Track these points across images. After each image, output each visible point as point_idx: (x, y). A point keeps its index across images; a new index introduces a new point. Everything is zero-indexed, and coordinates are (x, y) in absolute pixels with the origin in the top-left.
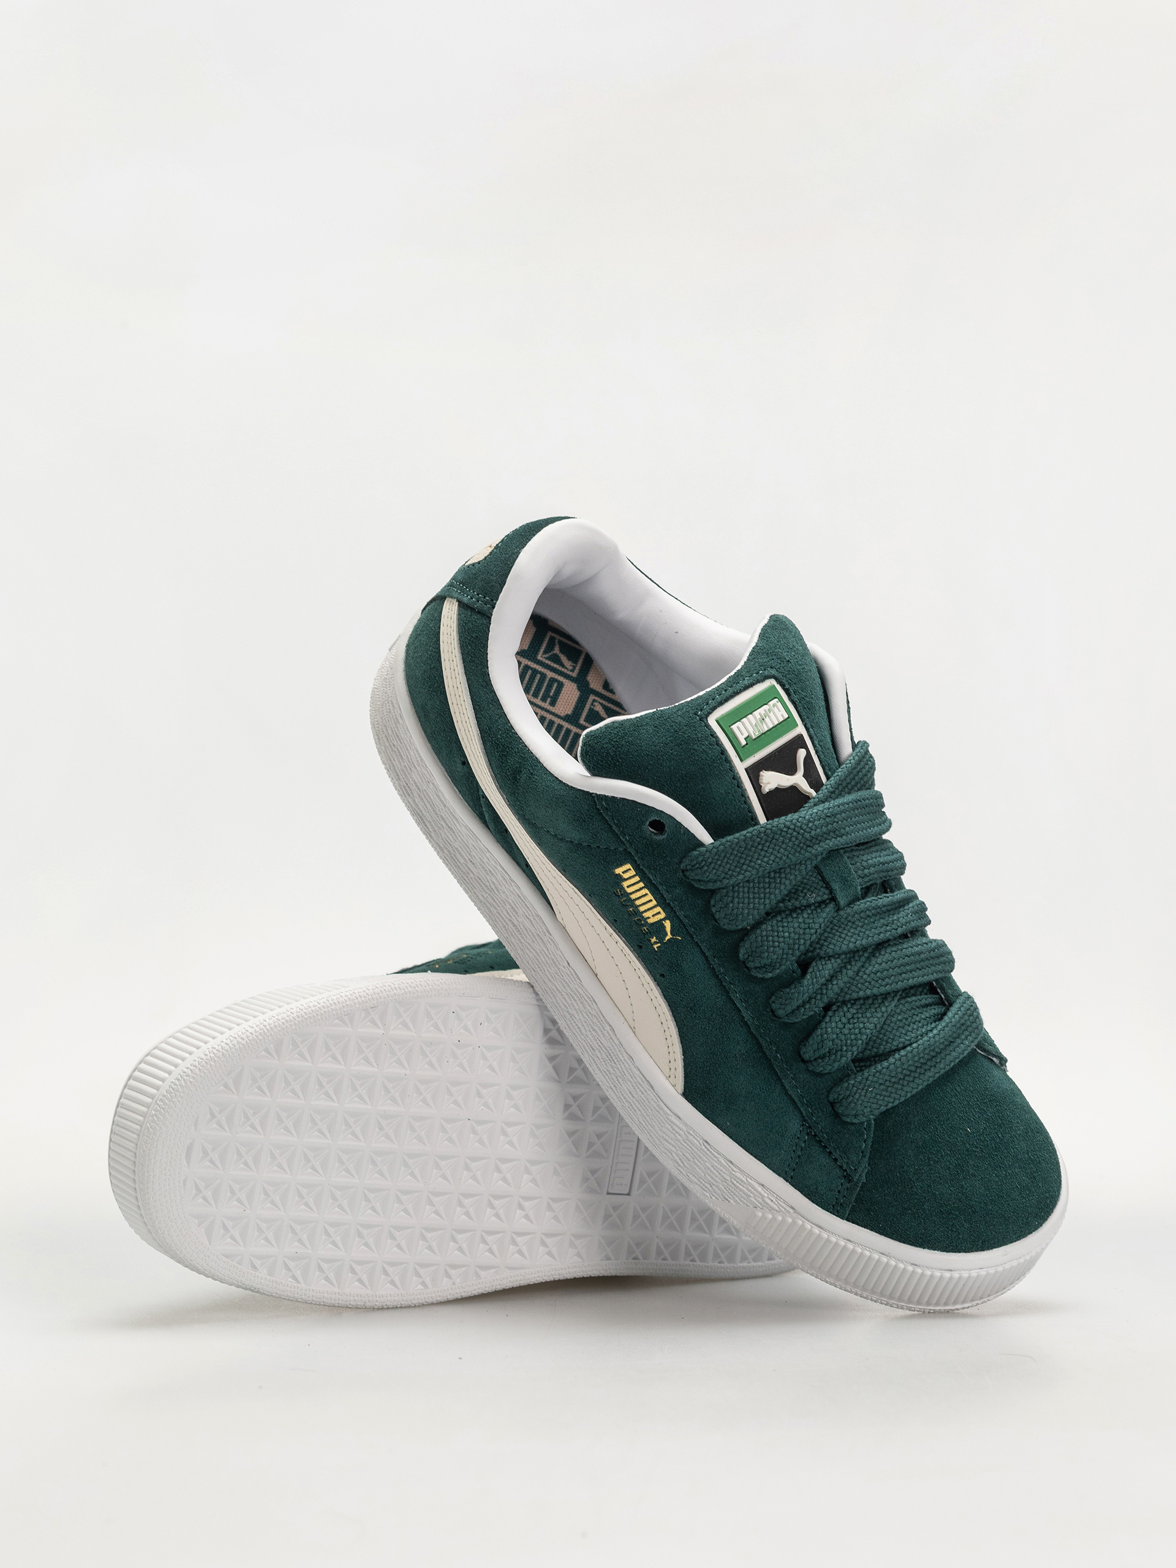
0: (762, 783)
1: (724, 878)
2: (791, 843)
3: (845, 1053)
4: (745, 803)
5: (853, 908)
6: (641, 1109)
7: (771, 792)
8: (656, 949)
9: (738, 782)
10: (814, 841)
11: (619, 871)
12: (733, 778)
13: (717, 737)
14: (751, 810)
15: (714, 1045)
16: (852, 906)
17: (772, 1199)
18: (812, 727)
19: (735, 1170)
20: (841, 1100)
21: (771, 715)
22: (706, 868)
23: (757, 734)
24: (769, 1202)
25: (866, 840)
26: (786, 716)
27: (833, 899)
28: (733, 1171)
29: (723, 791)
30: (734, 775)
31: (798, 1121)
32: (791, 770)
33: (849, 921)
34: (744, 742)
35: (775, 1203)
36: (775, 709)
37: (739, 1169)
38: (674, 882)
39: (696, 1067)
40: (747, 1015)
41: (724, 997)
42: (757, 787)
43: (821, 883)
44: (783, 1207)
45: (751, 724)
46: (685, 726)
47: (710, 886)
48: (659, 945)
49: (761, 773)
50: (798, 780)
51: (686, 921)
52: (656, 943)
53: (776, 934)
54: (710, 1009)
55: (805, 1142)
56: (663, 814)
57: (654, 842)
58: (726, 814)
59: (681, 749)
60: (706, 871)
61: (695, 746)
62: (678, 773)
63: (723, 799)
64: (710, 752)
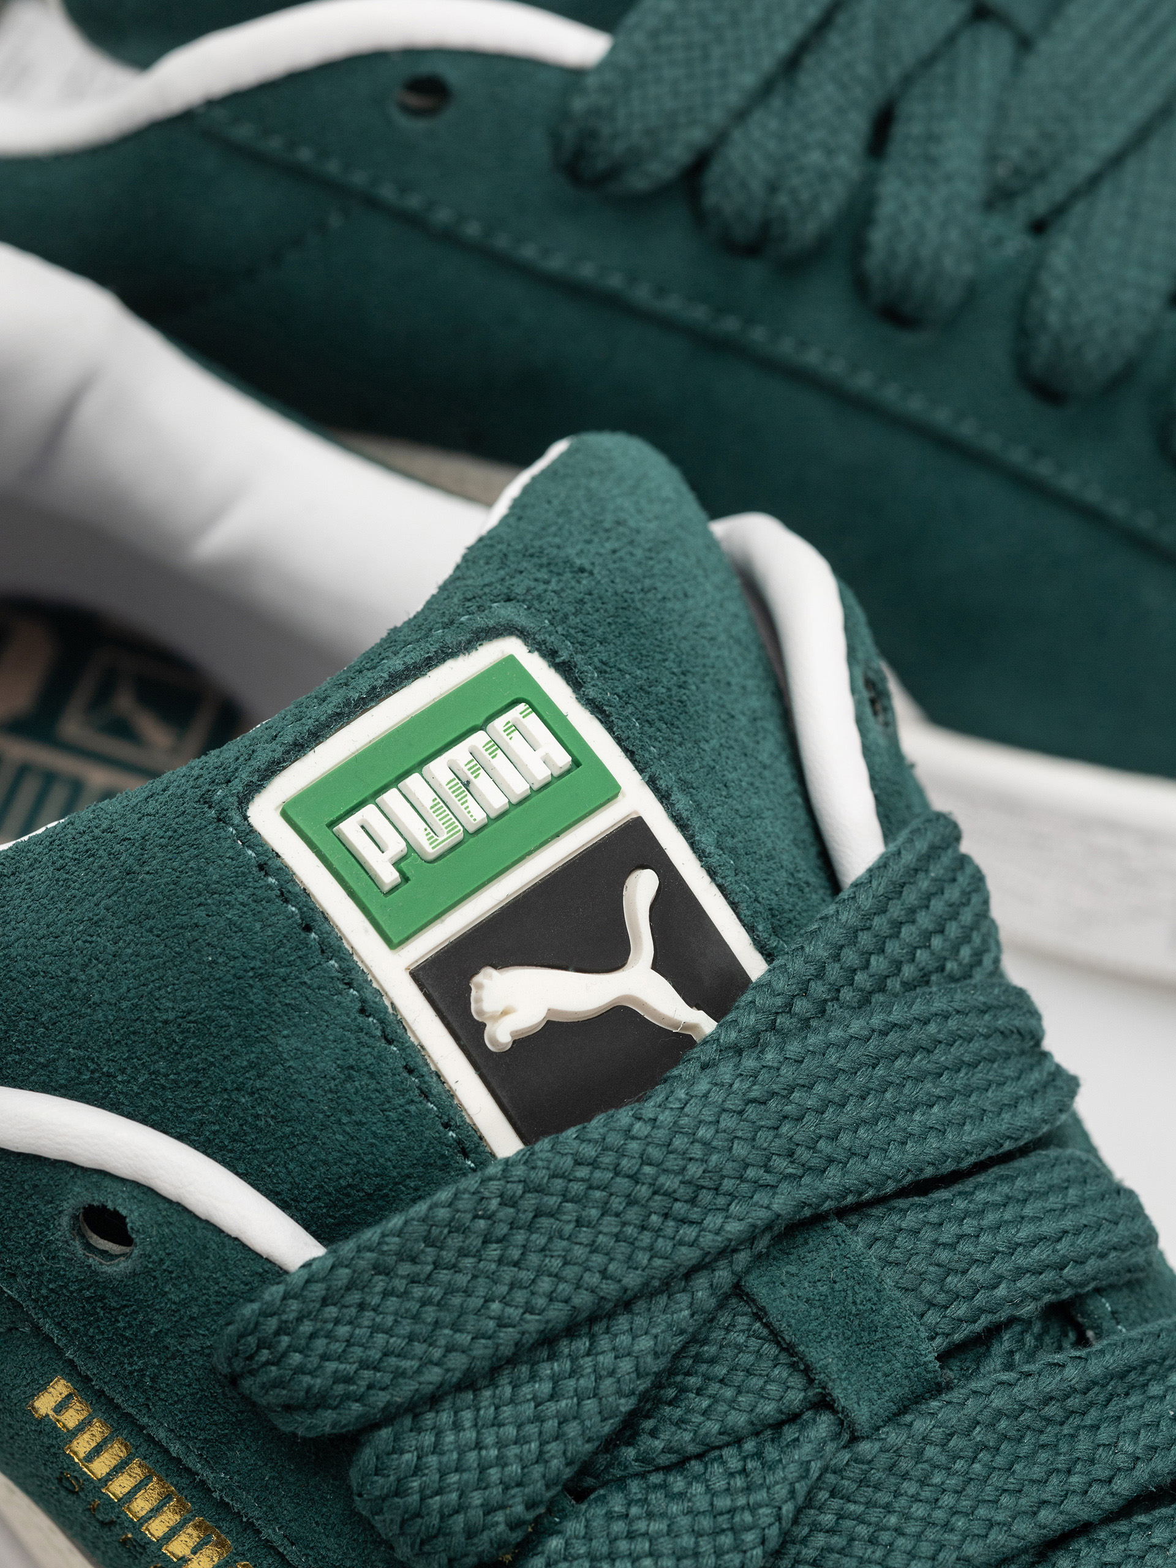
0: (481, 1012)
1: (370, 1387)
2: (607, 1219)
4: (426, 1094)
5: (910, 1425)
7: (523, 1044)
9: (382, 1021)
10: (706, 1197)
11: (45, 1404)
12: (362, 1011)
13: (285, 873)
14: (452, 1117)
16: (908, 1418)
18: (686, 786)
21: (500, 763)
22: (296, 1358)
23: (447, 837)
25: (949, 1166)
26: (563, 759)
27: (824, 1403)
30: (363, 1001)
33: (905, 1476)
34: (389, 876)
36: (516, 744)
43: (771, 1350)
45: (419, 809)
46: (162, 846)
47: (326, 1421)
49: (479, 979)
50: (635, 983)
56: (107, 1182)
57: (105, 1288)
58: (355, 1146)
59: (150, 930)
60: (300, 1370)
61: (200, 914)
62: (148, 1022)
63: (331, 1091)
64: (258, 926)
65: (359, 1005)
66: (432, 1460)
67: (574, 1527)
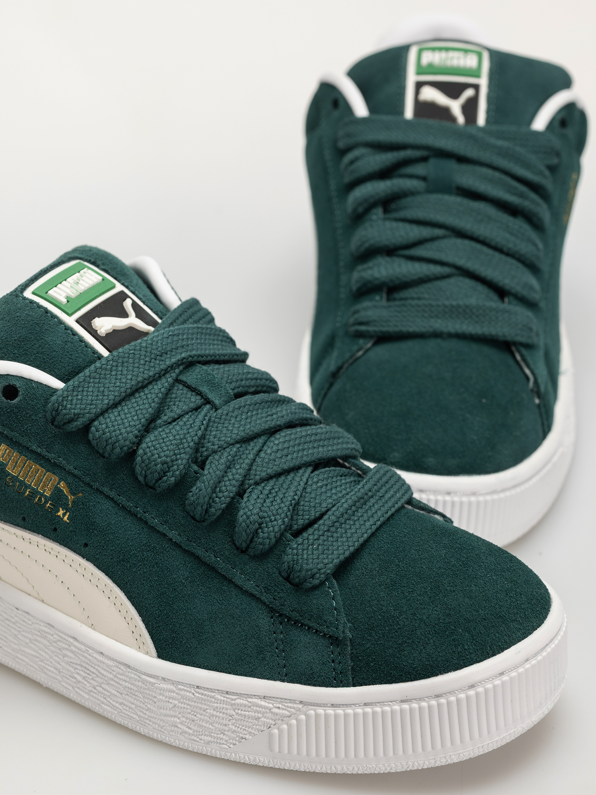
0: (96, 327)
1: (90, 409)
3: (276, 522)
4: (87, 347)
6: (132, 700)
7: (108, 334)
8: (68, 521)
12: (66, 329)
14: (95, 352)
15: (159, 585)
16: (228, 405)
17: (278, 705)
19: (233, 697)
20: (293, 568)
21: (85, 279)
22: (69, 406)
23: (77, 294)
24: (276, 710)
26: (100, 278)
27: (208, 401)
28: (232, 699)
29: (60, 342)
30: (65, 326)
31: (265, 614)
32: (124, 314)
34: (65, 302)
35: (283, 709)
36: (88, 275)
37: (236, 694)
38: (49, 438)
39: (155, 618)
40: (173, 534)
41: (146, 530)
42: (94, 333)
43: (190, 392)
44: (291, 708)
45: (67, 287)
48: (68, 514)
49: (93, 321)
50: (133, 321)
51: (76, 472)
52: (64, 515)
53: (162, 441)
54: (139, 549)
55: (282, 632)
56: (9, 377)
57: (13, 407)
58: (71, 361)
59: (6, 321)
60: (71, 409)
61: (18, 314)
62: (10, 341)
63: (62, 348)
64: (34, 314)
65: (64, 328)
66: (107, 430)
67: (147, 440)
